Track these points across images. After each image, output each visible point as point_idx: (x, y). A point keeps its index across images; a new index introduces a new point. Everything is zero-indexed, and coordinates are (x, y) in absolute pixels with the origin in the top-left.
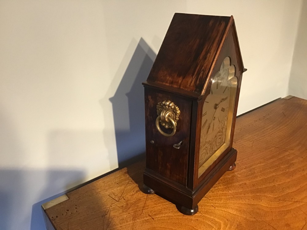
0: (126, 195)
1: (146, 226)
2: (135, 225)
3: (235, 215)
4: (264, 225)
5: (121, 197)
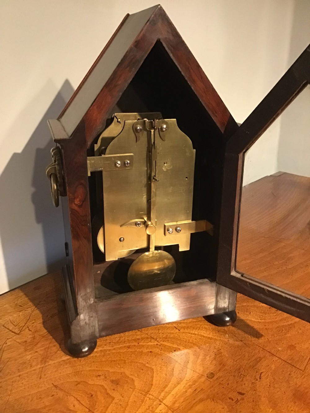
0: (33, 323)
1: (64, 370)
2: (45, 371)
3: (211, 338)
4: (257, 351)
5: (24, 327)
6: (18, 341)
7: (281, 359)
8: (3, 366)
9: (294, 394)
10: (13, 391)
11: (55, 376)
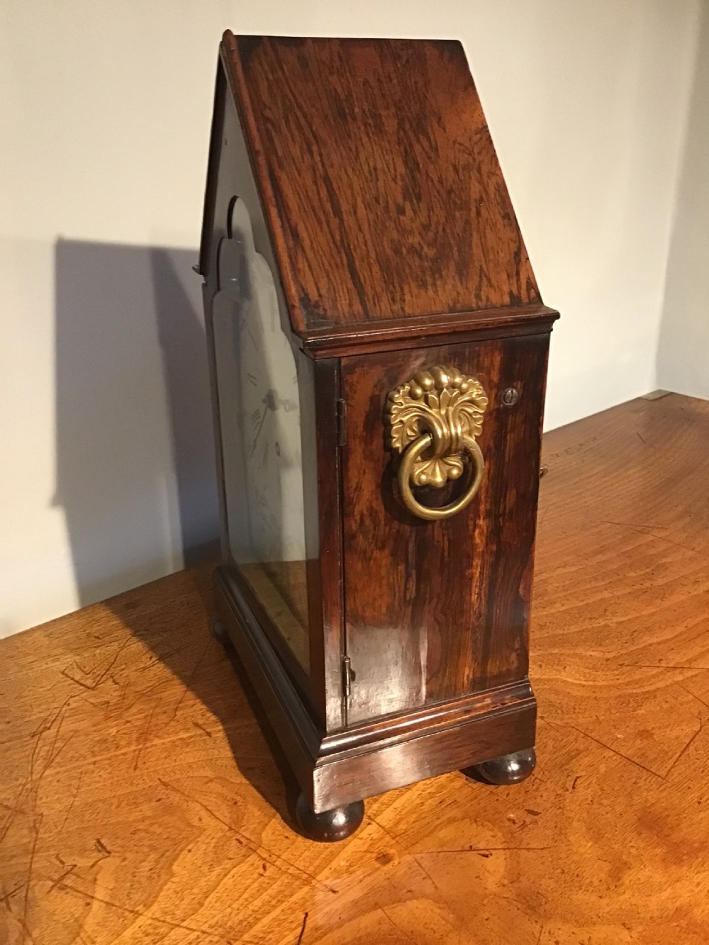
0: (123, 669)
1: (182, 757)
2: (144, 757)
4: (571, 738)
5: (104, 676)
6: (92, 700)
7: (621, 755)
8: (63, 744)
9: (639, 819)
10: (83, 789)
11: (164, 766)
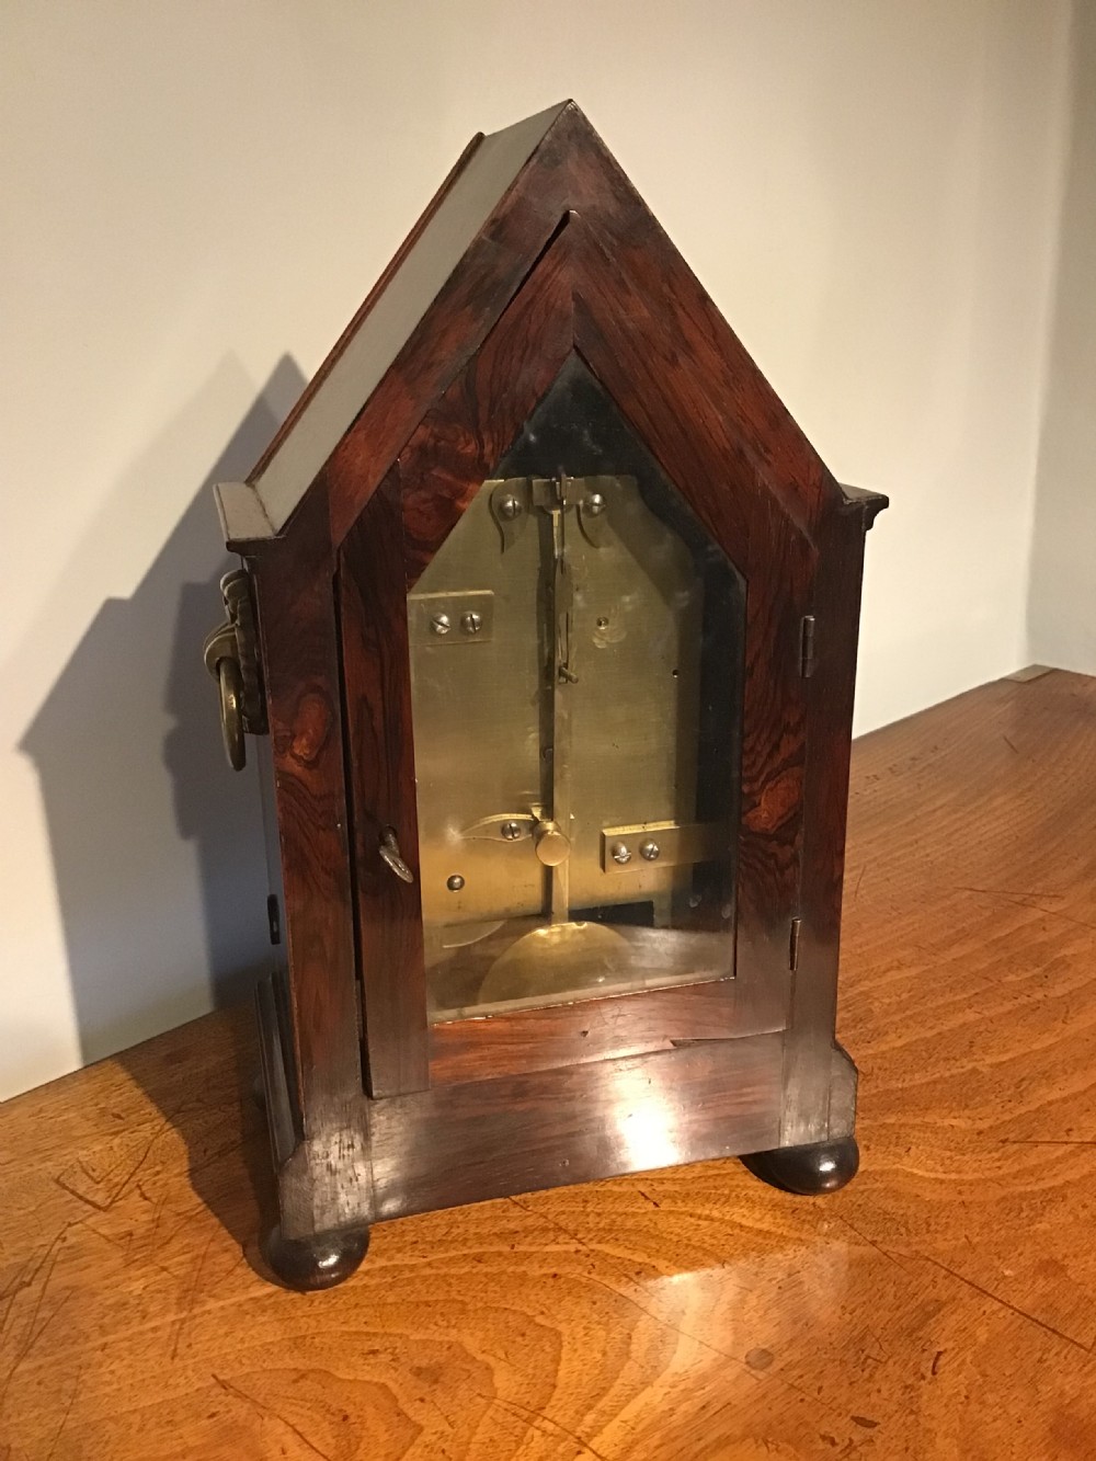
0: (158, 1173)
1: (253, 1332)
2: (190, 1333)
3: (767, 1232)
4: (926, 1280)
5: (127, 1186)
6: (104, 1231)
7: (1012, 1307)
8: (52, 1313)
9: (1051, 1429)
10: (82, 1398)
11: (223, 1352)
